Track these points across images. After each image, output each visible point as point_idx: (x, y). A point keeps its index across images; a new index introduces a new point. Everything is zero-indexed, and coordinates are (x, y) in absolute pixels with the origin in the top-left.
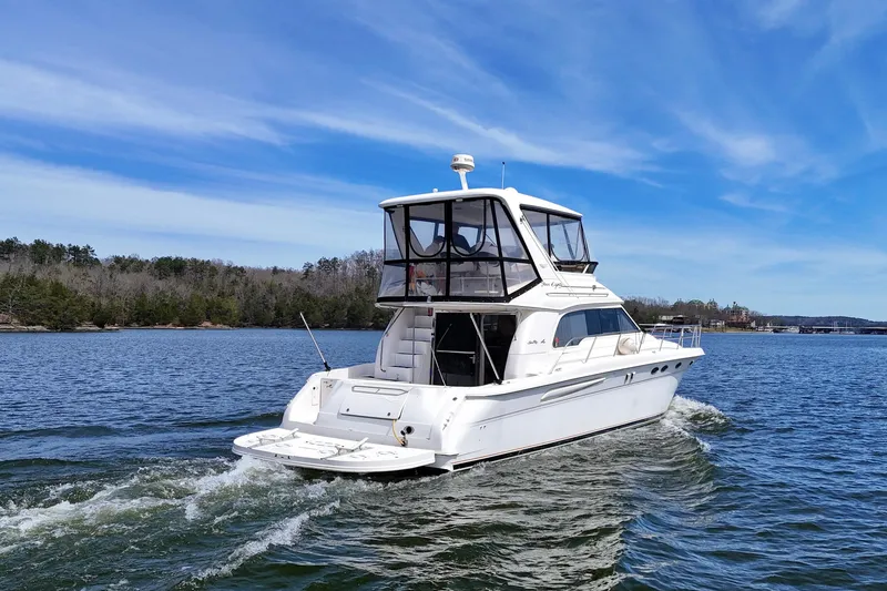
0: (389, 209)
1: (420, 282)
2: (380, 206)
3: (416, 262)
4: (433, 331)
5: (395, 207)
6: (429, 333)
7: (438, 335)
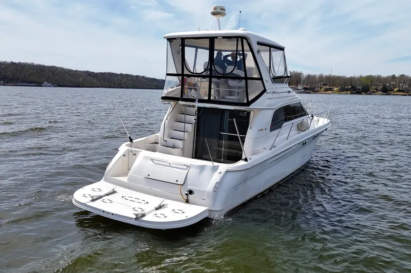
0: (170, 40)
1: (191, 89)
2: (164, 38)
3: (189, 76)
4: (195, 117)
5: (175, 39)
6: (193, 119)
7: (198, 120)
